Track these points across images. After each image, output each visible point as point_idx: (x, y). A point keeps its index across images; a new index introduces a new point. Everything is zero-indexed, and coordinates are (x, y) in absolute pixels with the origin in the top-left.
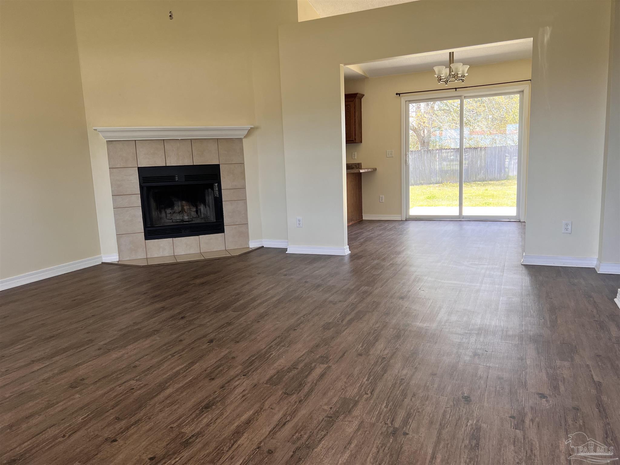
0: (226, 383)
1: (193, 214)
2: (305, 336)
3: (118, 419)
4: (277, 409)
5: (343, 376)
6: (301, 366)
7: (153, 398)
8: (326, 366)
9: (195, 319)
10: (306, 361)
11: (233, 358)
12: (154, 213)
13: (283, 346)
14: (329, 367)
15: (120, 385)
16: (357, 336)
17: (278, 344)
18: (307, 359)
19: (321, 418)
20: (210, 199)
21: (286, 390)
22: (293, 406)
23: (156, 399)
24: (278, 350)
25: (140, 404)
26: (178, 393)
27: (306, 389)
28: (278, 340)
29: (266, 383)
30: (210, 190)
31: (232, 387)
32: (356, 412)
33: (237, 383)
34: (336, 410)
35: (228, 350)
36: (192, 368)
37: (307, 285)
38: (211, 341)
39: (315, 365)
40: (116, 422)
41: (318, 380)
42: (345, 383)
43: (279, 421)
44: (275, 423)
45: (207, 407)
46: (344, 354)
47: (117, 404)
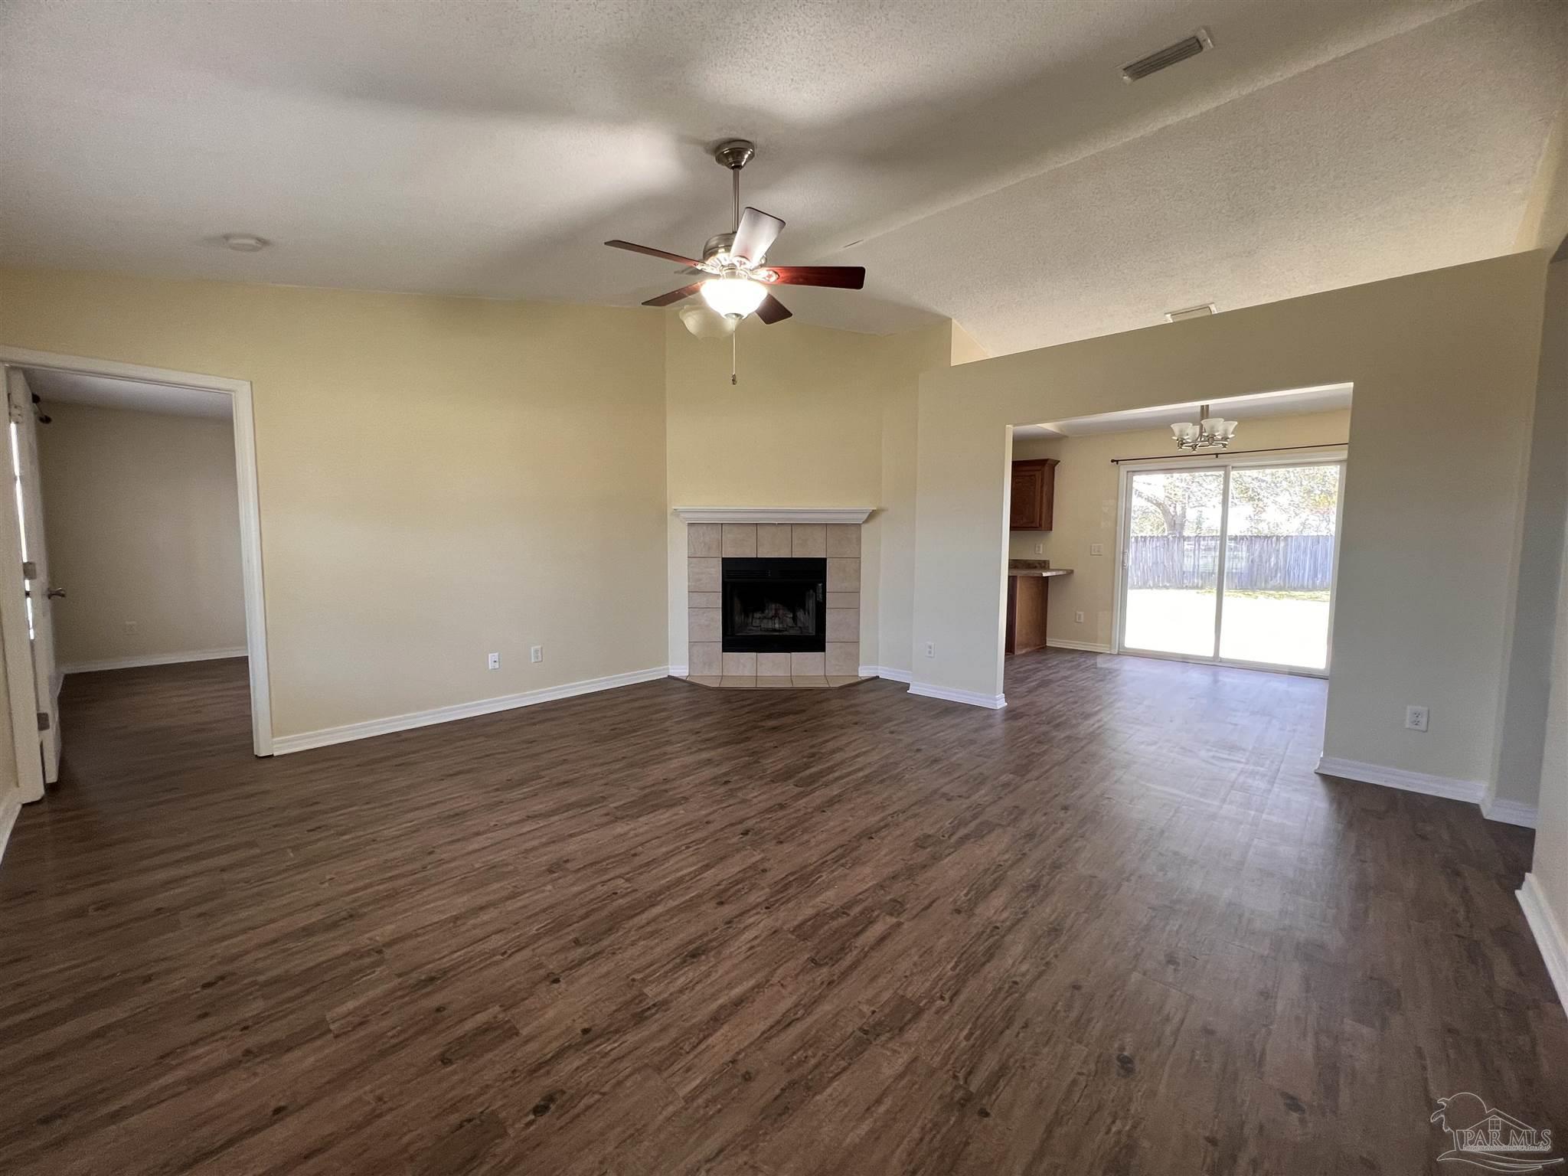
0: (736, 917)
1: (789, 621)
2: (883, 853)
3: (577, 942)
4: (790, 989)
5: (914, 950)
6: (856, 910)
7: (632, 917)
8: (894, 920)
9: (740, 788)
10: (866, 904)
11: (764, 871)
12: (737, 618)
13: (842, 865)
14: (899, 925)
15: (604, 883)
16: (964, 872)
17: (836, 861)
18: (870, 900)
19: (850, 1030)
20: (811, 604)
21: (817, 953)
22: (816, 990)
23: (636, 920)
24: (833, 871)
25: (614, 923)
26: (666, 918)
27: (849, 959)
28: (840, 851)
29: (792, 932)
30: (811, 591)
31: (742, 926)
32: (912, 1035)
33: (751, 920)
34: (879, 1019)
35: (762, 855)
36: (703, 876)
37: (918, 755)
38: (746, 833)
39: (878, 916)
40: (573, 947)
41: (872, 948)
42: (915, 964)
43: (784, 1015)
44: (777, 1017)
45: (694, 955)
46: (930, 905)
47: (587, 915)
